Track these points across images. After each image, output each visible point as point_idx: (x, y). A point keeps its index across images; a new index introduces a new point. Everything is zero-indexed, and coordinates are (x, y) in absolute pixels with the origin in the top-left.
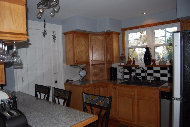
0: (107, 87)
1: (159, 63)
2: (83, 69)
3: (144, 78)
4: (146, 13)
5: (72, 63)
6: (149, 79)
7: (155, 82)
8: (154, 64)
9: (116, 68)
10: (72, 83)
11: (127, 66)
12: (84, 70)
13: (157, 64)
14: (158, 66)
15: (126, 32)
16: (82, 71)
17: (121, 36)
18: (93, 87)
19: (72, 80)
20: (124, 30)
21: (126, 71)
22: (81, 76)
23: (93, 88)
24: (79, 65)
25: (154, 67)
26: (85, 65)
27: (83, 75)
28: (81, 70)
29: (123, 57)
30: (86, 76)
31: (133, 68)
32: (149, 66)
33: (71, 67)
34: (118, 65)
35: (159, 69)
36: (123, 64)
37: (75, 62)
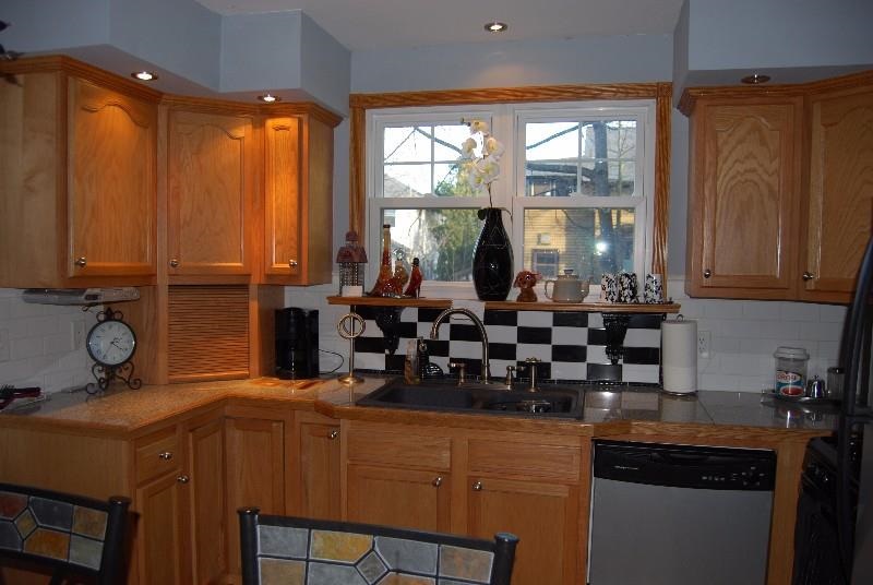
0: (275, 425)
1: (554, 295)
2: (110, 316)
3: (474, 367)
4: (504, 27)
5: (48, 275)
6: (503, 374)
7: (533, 391)
8: (528, 296)
9: (315, 314)
10: (39, 408)
11: (376, 302)
12: (120, 321)
13: (541, 299)
14: (542, 308)
15: (373, 116)
16: (105, 326)
17: (343, 132)
18: (191, 431)
19: (35, 392)
20: (361, 104)
21: (373, 330)
22: (99, 363)
23: (191, 435)
24: (96, 291)
25: (519, 313)
26: (128, 292)
27: (115, 356)
28: (100, 322)
29: (354, 253)
30: (133, 360)
31: (409, 315)
32: (495, 305)
33: (27, 301)
34: (328, 298)
35: (543, 320)
36: (354, 292)
37: (72, 271)
